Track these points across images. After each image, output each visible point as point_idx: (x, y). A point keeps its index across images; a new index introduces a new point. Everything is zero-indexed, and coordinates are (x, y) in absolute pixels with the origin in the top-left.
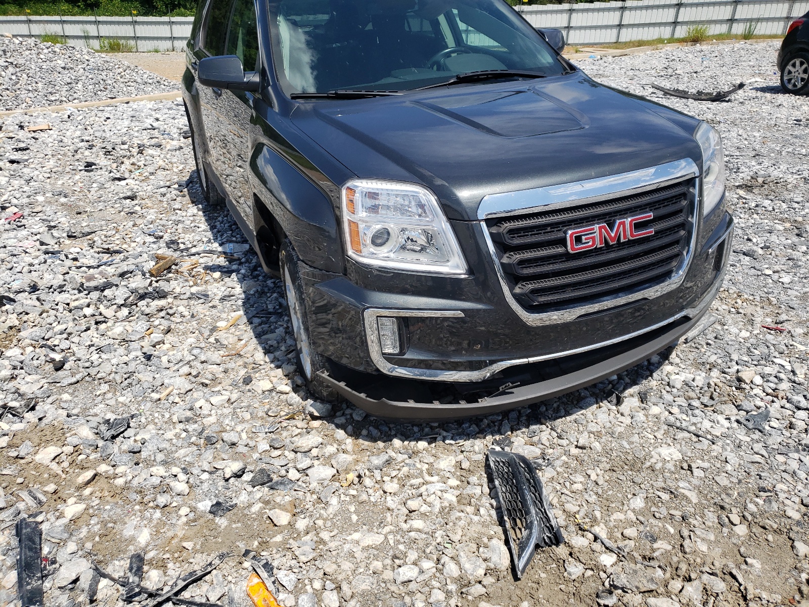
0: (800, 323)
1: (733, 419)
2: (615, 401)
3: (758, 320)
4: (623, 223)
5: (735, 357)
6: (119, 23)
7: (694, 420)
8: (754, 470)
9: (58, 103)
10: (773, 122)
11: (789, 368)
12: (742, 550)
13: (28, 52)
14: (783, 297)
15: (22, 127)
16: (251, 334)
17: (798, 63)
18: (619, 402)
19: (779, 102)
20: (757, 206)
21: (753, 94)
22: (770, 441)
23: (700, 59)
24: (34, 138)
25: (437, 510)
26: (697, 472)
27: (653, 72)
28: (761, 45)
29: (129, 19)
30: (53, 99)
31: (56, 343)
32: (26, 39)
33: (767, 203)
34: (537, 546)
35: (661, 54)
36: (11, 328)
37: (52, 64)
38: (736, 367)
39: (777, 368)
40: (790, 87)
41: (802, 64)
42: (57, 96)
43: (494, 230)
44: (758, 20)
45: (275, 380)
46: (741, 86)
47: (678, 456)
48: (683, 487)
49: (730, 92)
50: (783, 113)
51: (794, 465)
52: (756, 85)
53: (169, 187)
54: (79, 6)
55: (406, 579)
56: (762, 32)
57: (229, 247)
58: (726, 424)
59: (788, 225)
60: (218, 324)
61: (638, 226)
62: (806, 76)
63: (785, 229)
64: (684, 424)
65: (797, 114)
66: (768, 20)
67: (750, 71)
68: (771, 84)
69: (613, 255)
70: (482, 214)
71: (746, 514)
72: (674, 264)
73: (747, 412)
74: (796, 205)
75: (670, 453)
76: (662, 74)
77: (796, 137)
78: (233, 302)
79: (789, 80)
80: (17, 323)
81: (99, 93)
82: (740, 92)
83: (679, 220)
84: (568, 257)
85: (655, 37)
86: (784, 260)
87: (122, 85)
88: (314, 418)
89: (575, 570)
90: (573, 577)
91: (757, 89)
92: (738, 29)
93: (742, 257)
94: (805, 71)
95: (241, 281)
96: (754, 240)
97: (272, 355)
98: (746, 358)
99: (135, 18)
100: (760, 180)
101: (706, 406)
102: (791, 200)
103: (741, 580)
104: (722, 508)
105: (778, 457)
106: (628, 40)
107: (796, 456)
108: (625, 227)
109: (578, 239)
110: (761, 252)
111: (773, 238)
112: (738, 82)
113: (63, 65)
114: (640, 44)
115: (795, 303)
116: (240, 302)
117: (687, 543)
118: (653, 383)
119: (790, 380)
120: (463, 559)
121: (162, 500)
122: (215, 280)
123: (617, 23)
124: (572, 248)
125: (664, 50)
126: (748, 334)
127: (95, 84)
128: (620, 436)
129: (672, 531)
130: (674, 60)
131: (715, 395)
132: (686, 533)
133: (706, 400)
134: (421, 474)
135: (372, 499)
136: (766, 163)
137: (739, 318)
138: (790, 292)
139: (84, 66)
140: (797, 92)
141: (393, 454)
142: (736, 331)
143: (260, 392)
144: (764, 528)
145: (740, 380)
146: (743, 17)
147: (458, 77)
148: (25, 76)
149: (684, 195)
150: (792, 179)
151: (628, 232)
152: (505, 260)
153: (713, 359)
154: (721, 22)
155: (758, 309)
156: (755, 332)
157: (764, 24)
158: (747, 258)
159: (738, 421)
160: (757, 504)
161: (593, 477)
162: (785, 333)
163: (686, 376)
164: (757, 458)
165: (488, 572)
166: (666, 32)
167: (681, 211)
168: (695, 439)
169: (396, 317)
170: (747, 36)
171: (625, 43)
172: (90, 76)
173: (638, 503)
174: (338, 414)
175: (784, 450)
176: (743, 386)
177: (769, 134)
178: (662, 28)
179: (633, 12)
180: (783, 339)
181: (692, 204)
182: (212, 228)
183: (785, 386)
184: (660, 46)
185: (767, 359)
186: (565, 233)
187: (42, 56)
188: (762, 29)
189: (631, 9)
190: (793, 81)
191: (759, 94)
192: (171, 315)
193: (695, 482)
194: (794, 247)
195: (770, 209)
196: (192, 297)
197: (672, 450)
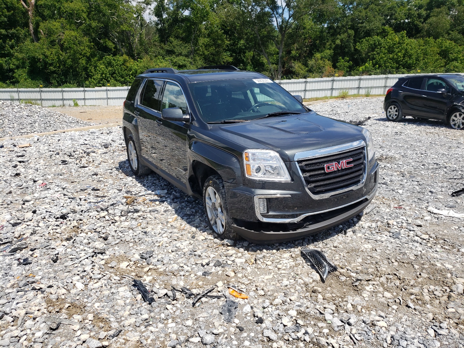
0: (407, 206)
1: (388, 236)
2: (344, 233)
3: (392, 206)
4: (343, 162)
5: (385, 217)
6: (31, 92)
7: (374, 237)
8: (398, 248)
9: (26, 133)
10: (386, 134)
11: (405, 219)
12: (397, 269)
13: (7, 108)
14: (400, 198)
15: (15, 146)
16: (185, 223)
17: (393, 108)
18: (345, 233)
19: (387, 125)
20: (385, 166)
21: (375, 122)
22: (402, 241)
23: (347, 106)
24: (24, 151)
25: (289, 268)
26: (378, 250)
27: (327, 112)
28: (374, 99)
29: (38, 89)
30: (23, 131)
31: (100, 230)
32: (5, 101)
33: (389, 165)
34: (329, 272)
35: (328, 104)
36: (74, 227)
37: (21, 114)
38: (386, 220)
39: (401, 219)
40: (391, 118)
41: (394, 108)
42: (25, 130)
43: (300, 165)
44: (372, 88)
45: (205, 236)
46: (369, 118)
47: (370, 247)
48: (374, 255)
49: (364, 121)
50: (389, 130)
51: (411, 246)
52: (375, 118)
53: (111, 170)
54: (7, 83)
55: (286, 285)
56: (374, 93)
57: (158, 192)
58: (386, 237)
59: (398, 173)
60: (168, 220)
61: (348, 163)
62: (397, 113)
63: (397, 175)
64: (371, 238)
65: (396, 130)
66: (376, 87)
67: (371, 111)
68: (382, 117)
69: (340, 174)
70: (296, 159)
71: (397, 259)
72: (361, 177)
73: (393, 233)
74: (400, 166)
75: (368, 246)
76: (331, 113)
77: (396, 139)
78: (170, 212)
79: (390, 115)
80: (76, 224)
81: (47, 128)
82: (369, 121)
83: (361, 161)
84: (325, 174)
85: (323, 96)
86: (399, 185)
87: (59, 124)
88: (228, 246)
89: (343, 278)
90: (343, 281)
91: (376, 120)
92: (363, 92)
93: (382, 185)
94: (396, 111)
95: (170, 204)
96: (386, 179)
97: (199, 228)
98: (390, 217)
99: (41, 89)
100: (384, 157)
101: (378, 233)
102: (398, 164)
103: (398, 275)
104: (389, 259)
105: (405, 245)
106: (310, 97)
107: (411, 243)
108: (343, 164)
109: (328, 168)
110: (389, 183)
111: (393, 178)
112: (367, 117)
113: (27, 114)
114: (317, 99)
115: (405, 199)
116: (174, 212)
117: (378, 269)
118: (356, 227)
119: (406, 223)
120: (304, 278)
121: (182, 273)
122: (157, 205)
123: (304, 89)
124: (327, 171)
125: (328, 102)
126: (389, 210)
127: (44, 124)
128: (348, 243)
129: (373, 267)
130: (335, 107)
131: (380, 229)
132: (378, 266)
133: (377, 231)
134: (278, 259)
135: (263, 267)
136: (386, 150)
137: (385, 205)
138: (402, 196)
139: (38, 114)
140: (394, 121)
141: (265, 254)
142: (384, 209)
143: (201, 240)
144: (403, 263)
145: (388, 224)
146: (364, 86)
147: (269, 114)
148: (6, 120)
149: (362, 153)
150: (397, 156)
151: (345, 165)
152: (305, 176)
153: (377, 219)
154: (354, 88)
155: (391, 202)
156: (392, 209)
157: (374, 89)
158: (384, 185)
159: (390, 236)
160: (400, 257)
161: (342, 254)
162: (403, 209)
163: (368, 224)
164: (399, 245)
165: (314, 281)
166: (328, 93)
167: (361, 158)
168: (376, 242)
169: (266, 198)
170: (367, 95)
171: (309, 99)
172: (42, 120)
173: (360, 260)
174: (237, 244)
175: (407, 242)
176: (390, 226)
177: (385, 139)
178: (326, 91)
179: (311, 84)
180: (402, 211)
181: (364, 156)
182: (144, 185)
183: (405, 225)
184: (327, 100)
185: (397, 217)
186: (324, 165)
187: (15, 110)
188: (374, 92)
189: (310, 82)
190: (392, 116)
191: (378, 122)
192: (145, 218)
193: (378, 253)
194: (402, 180)
195: (390, 167)
196: (150, 212)
197: (368, 245)
